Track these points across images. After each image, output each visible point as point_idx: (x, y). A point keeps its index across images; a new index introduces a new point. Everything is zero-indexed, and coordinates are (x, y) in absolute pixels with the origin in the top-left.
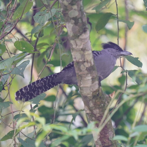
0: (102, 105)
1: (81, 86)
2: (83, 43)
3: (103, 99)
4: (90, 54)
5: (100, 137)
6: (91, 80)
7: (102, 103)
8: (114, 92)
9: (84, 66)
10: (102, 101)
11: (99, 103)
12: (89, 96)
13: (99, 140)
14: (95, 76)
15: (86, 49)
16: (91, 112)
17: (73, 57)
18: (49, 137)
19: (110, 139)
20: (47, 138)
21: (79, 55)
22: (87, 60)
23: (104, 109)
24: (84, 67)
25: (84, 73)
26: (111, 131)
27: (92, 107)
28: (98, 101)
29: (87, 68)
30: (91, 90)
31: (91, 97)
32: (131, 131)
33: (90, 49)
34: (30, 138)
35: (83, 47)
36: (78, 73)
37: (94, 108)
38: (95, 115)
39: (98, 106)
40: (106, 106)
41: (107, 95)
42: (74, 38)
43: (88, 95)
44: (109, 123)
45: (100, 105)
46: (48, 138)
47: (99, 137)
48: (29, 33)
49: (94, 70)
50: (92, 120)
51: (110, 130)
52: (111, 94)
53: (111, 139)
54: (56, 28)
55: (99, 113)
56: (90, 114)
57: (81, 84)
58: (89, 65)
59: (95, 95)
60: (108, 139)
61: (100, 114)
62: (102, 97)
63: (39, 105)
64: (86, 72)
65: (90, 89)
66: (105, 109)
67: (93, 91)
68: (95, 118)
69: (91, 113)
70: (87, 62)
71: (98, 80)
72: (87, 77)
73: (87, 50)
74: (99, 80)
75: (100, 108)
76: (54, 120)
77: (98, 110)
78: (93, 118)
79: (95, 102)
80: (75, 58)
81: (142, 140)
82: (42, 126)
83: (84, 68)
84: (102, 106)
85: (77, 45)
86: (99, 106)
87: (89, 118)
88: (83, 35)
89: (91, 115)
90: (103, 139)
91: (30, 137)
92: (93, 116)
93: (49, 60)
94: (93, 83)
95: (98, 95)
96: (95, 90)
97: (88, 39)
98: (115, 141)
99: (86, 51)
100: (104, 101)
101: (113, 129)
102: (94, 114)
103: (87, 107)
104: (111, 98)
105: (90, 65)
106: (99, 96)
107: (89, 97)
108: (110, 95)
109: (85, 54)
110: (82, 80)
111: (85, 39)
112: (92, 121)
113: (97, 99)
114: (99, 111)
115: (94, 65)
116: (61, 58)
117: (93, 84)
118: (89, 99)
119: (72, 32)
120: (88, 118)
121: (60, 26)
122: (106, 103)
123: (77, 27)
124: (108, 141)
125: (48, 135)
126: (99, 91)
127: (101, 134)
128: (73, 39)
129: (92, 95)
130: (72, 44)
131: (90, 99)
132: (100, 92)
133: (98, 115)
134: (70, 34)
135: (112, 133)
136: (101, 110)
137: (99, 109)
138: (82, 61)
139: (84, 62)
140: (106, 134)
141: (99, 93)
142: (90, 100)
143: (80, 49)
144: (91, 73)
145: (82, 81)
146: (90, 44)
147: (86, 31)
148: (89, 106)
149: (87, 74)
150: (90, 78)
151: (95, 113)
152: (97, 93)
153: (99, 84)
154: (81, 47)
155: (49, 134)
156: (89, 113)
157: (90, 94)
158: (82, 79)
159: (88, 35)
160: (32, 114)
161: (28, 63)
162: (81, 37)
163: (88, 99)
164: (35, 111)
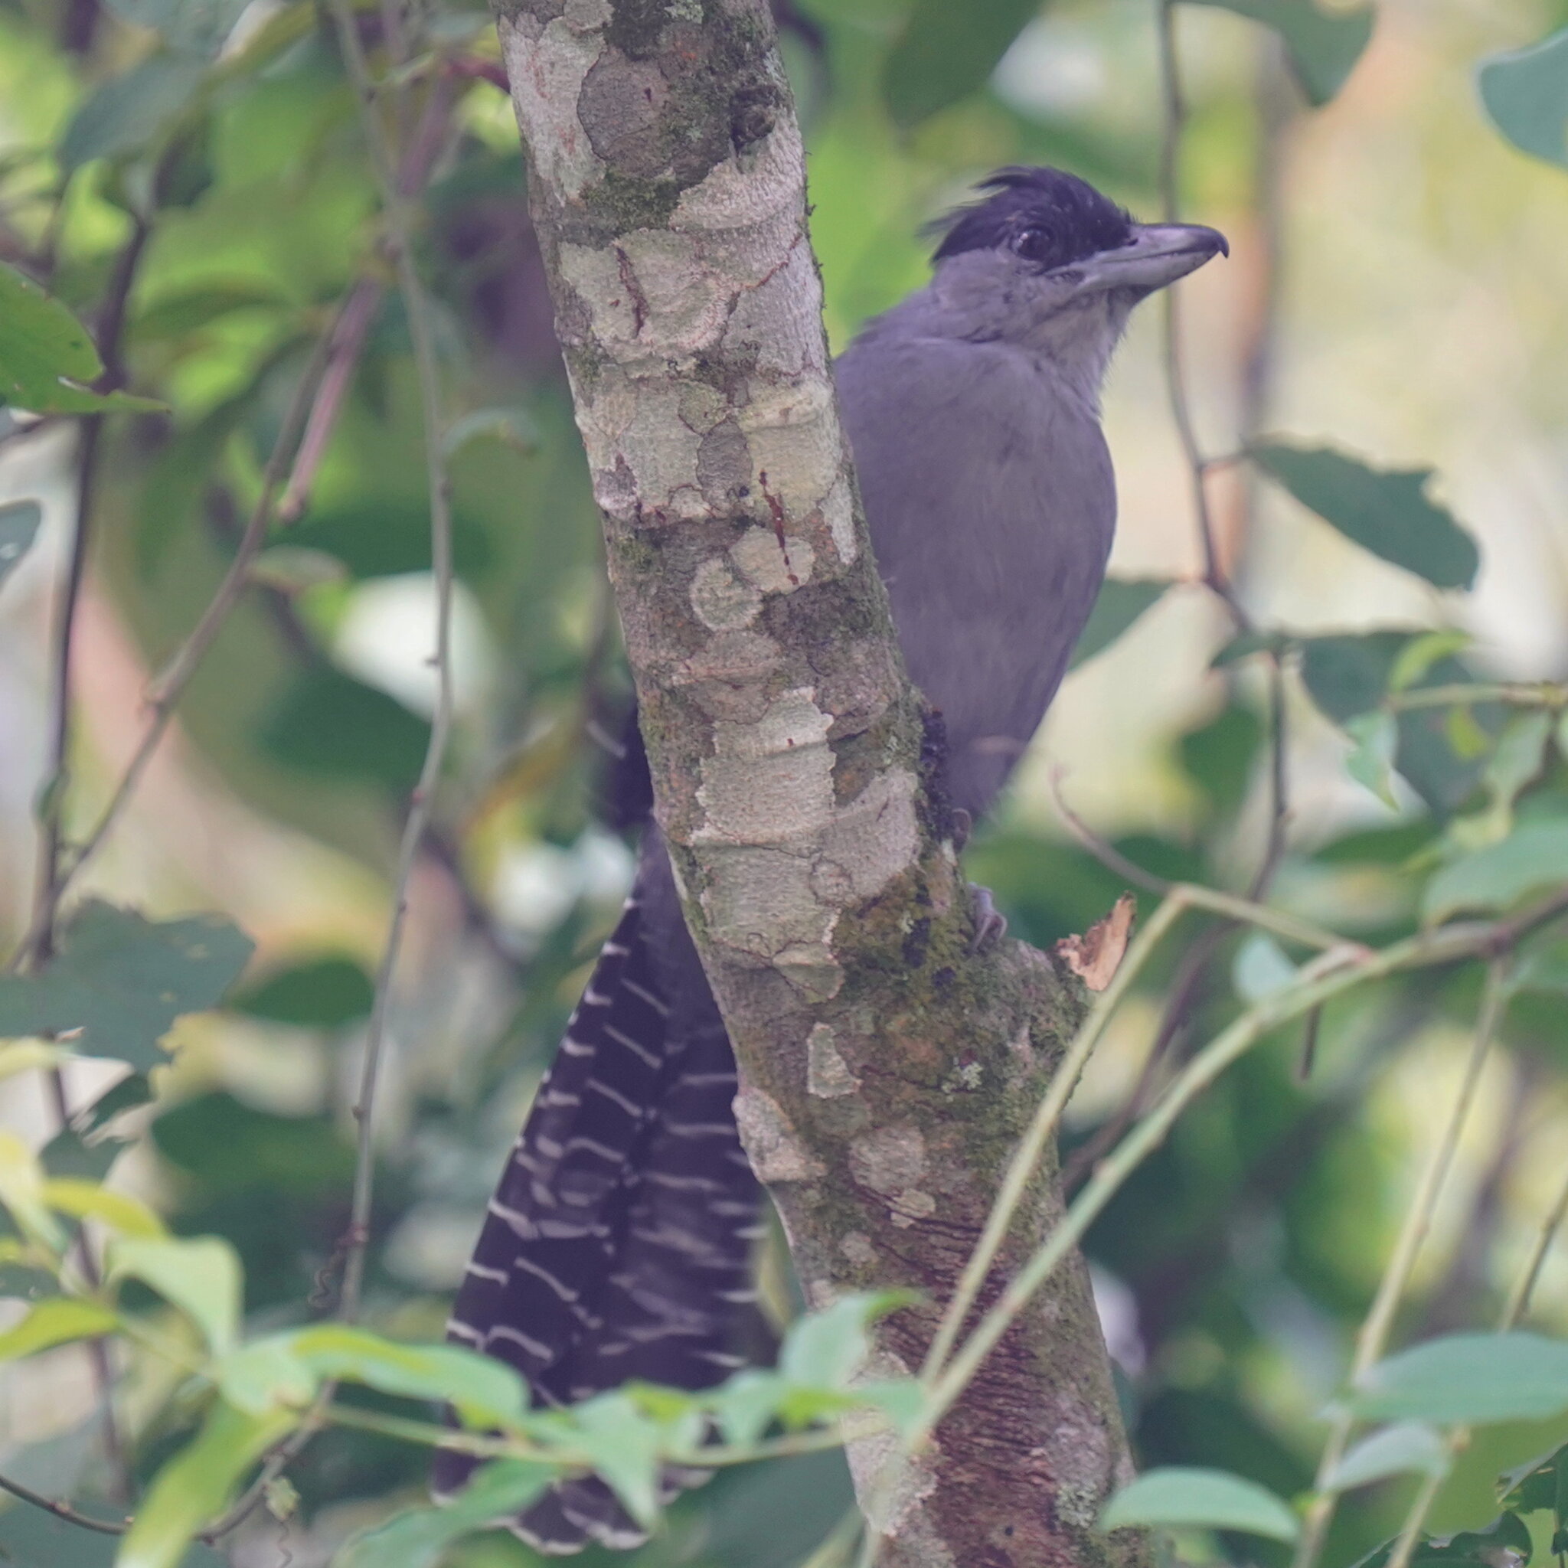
0: (971, 1073)
1: (703, 834)
2: (718, 290)
3: (981, 1004)
4: (814, 421)
5: (946, 1488)
6: (830, 759)
7: (970, 1056)
8: (1122, 912)
9: (740, 578)
10: (965, 1031)
11: (922, 1051)
12: (799, 957)
13: (928, 1526)
14: (874, 699)
15: (766, 358)
16: (820, 1169)
17: (598, 460)
18: (297, 1485)
19: (1067, 1514)
20: (262, 1499)
21: (678, 432)
22: (776, 504)
23: (992, 1129)
24: (737, 591)
25: (735, 668)
26: (1086, 1406)
27: (843, 1103)
28: (910, 1031)
29: (768, 599)
30: (827, 881)
31: (827, 971)
32: (1338, 1415)
33: (808, 365)
34: (52, 1508)
35: (724, 330)
36: (656, 674)
37: (862, 1115)
38: (879, 1205)
39: (909, 1091)
40: (1016, 1084)
41: (1023, 947)
42: (607, 222)
43: (787, 945)
44: (1052, 1309)
45: (941, 1079)
46: (282, 1497)
47: (929, 1490)
48: (32, 157)
49: (860, 625)
50: (844, 1277)
51: (1065, 1404)
52: (1076, 938)
53: (1082, 1518)
54: (371, 95)
55: (921, 1185)
56: (813, 1195)
57: (695, 814)
58: (804, 559)
59: (874, 941)
60: (1047, 1512)
61: (938, 1197)
62: (961, 977)
63: (163, 1078)
64: (763, 652)
65: (812, 875)
66: (1013, 1135)
67: (851, 898)
68: (877, 1244)
69: (826, 1185)
70: (778, 522)
71: (915, 755)
72: (768, 724)
73: (773, 376)
74: (927, 752)
75: (945, 1114)
76: (354, 1268)
77: (910, 1147)
78: (857, 1248)
79: (879, 1035)
80: (623, 478)
81: (1484, 1523)
82: (201, 1344)
83: (742, 605)
84: (963, 1089)
85: (640, 312)
86: (921, 1085)
87: (799, 1249)
88: (725, 174)
89: (820, 1211)
90: (981, 1516)
91: (44, 1493)
92: (848, 1224)
93: (285, 503)
94: (843, 796)
95: (913, 949)
96: (871, 883)
97: (786, 231)
98: (1135, 1534)
99: (757, 389)
100: (993, 1020)
101: (1105, 1379)
102: (865, 1194)
103: (773, 1105)
104: (1080, 980)
105: (816, 573)
106: (932, 964)
107: (798, 978)
108: (1073, 956)
109: (748, 423)
110: (710, 752)
111: (747, 234)
112: (835, 1279)
113: (901, 1001)
114: (929, 1155)
115: (859, 563)
116: (437, 481)
117: (856, 808)
118: (799, 994)
119: (582, 148)
120: (791, 1242)
121: (424, 64)
122: (1022, 1046)
123: (645, 76)
124: (1043, 1537)
125: (276, 1463)
126: (923, 899)
127: (948, 1450)
128: (601, 238)
129: (843, 952)
130: (586, 292)
131: (813, 998)
132: (943, 904)
133: (916, 1205)
134: (558, 161)
135: (1098, 1437)
136: (950, 1135)
137: (925, 1129)
138: (710, 520)
139: (741, 523)
140: (1022, 1447)
141: (921, 927)
142: (817, 1013)
143: (688, 365)
144: (819, 672)
145: (704, 767)
146: (814, 290)
147: (763, 129)
148: (804, 1095)
149: (779, 679)
150: (814, 728)
151: (876, 1181)
152: (905, 926)
153: (920, 813)
154: (699, 336)
155: (291, 1448)
156: (805, 1185)
157: (817, 942)
158: (707, 738)
159: (792, 183)
160: (74, 1195)
161: (26, 542)
162: (692, 208)
163: (789, 1003)
164: (113, 1148)
